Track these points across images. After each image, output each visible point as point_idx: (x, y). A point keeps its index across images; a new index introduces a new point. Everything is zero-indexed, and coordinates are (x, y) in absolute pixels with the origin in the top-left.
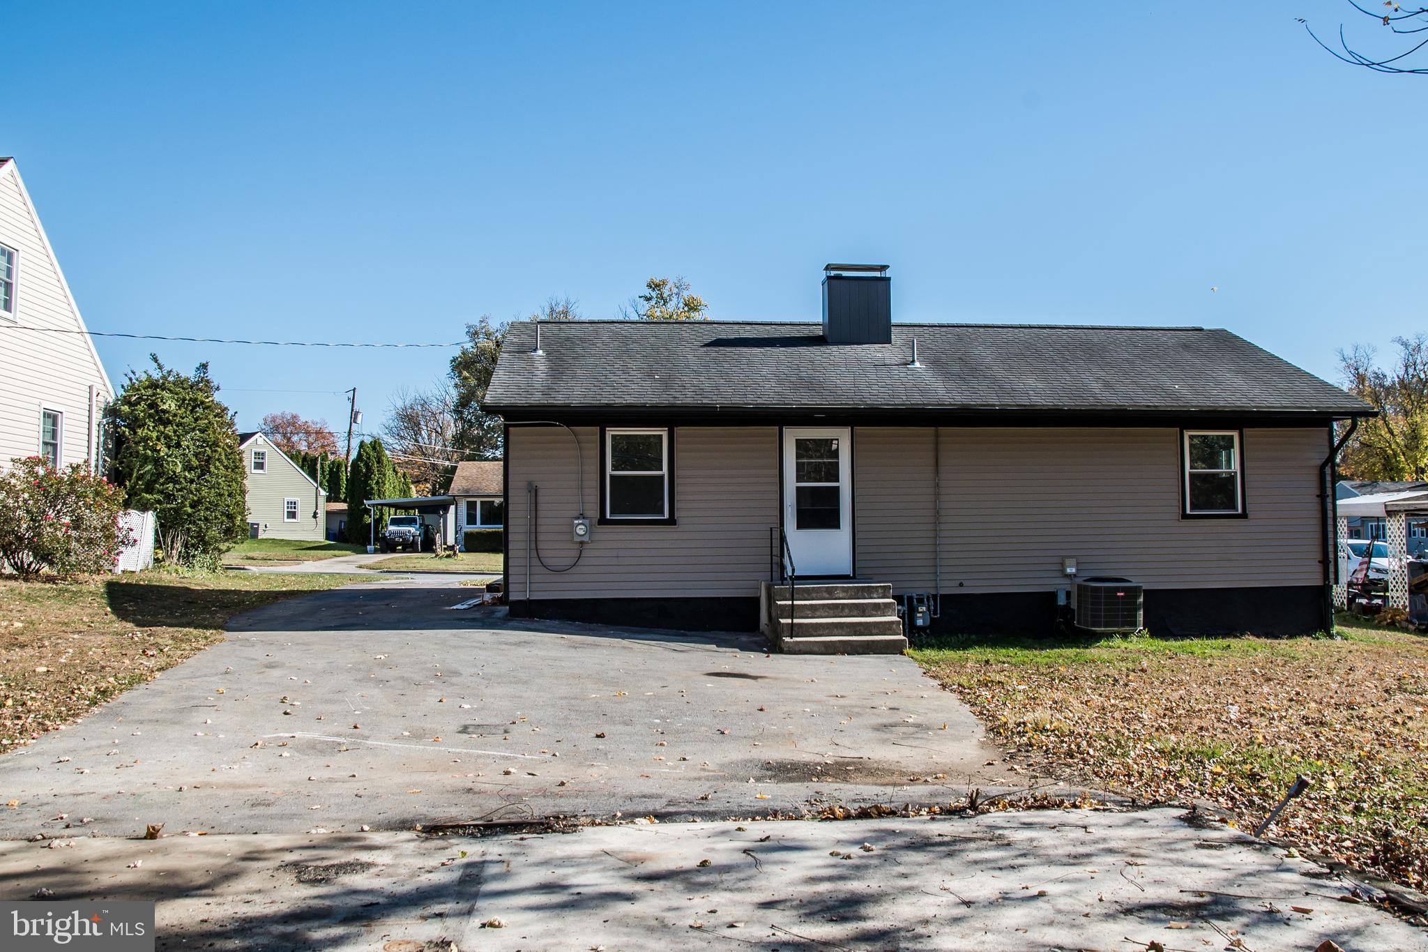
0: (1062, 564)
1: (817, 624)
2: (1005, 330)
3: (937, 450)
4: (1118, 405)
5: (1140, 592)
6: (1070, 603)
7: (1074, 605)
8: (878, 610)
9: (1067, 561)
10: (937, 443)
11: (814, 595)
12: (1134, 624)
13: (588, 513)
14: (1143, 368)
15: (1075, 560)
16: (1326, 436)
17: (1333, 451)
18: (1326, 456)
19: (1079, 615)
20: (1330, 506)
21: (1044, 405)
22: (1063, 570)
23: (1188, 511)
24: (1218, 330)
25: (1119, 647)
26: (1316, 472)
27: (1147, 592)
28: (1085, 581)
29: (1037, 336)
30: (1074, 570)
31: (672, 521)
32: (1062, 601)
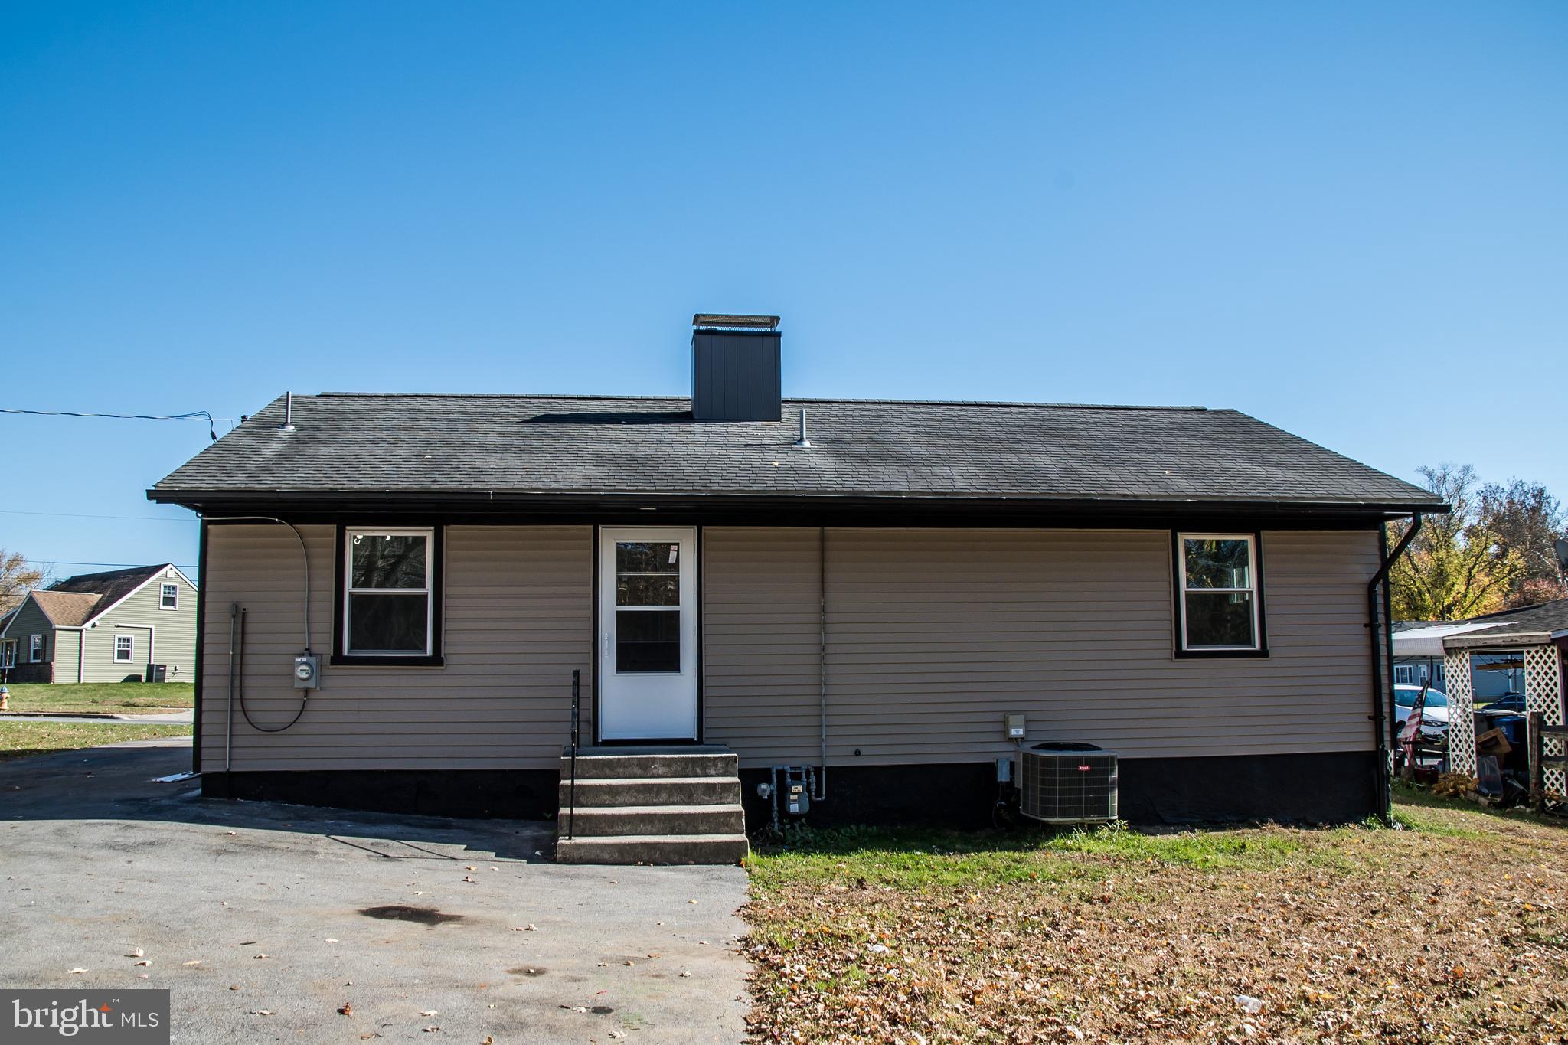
0: (1005, 723)
1: (613, 816)
2: (943, 408)
3: (823, 560)
4: (1080, 494)
5: (1113, 765)
6: (1014, 778)
7: (1019, 784)
8: (712, 793)
9: (1012, 719)
10: (823, 550)
11: (620, 770)
12: (1104, 811)
13: (316, 648)
14: (1122, 450)
15: (1023, 717)
16: (1375, 543)
17: (1388, 561)
18: (1376, 569)
19: (1025, 797)
20: (1382, 640)
21: (972, 494)
22: (1006, 732)
23: (1185, 647)
24: (1225, 411)
25: (1079, 849)
26: (1363, 591)
27: (1124, 763)
28: (1034, 748)
29: (985, 415)
30: (1021, 732)
31: (437, 660)
32: (1003, 776)
